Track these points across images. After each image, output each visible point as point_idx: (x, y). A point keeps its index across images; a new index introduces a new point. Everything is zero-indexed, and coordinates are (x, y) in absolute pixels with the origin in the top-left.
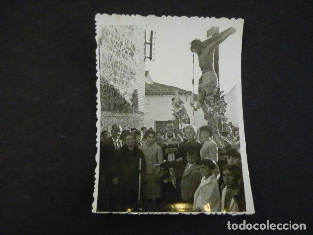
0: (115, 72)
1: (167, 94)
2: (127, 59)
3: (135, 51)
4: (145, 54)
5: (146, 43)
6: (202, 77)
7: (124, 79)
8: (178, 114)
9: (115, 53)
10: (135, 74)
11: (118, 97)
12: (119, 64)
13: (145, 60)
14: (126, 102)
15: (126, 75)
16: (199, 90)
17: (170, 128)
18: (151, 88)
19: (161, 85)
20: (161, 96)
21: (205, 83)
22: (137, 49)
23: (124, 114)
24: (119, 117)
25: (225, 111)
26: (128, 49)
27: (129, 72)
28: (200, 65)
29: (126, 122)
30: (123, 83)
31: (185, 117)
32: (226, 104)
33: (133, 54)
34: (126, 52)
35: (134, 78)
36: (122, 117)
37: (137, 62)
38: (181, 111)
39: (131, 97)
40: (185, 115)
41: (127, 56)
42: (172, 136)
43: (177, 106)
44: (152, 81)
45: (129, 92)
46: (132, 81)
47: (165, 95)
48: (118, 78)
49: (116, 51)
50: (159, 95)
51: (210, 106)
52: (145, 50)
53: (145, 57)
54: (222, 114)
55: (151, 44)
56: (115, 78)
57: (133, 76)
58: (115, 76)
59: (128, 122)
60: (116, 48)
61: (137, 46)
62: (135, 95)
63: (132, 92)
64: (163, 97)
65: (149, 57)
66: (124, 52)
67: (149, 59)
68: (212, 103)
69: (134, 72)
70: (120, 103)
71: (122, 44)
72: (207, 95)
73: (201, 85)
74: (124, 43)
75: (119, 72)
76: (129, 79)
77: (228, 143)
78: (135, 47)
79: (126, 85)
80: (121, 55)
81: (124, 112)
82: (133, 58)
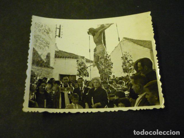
0: (36, 40)
1: (69, 58)
2: (45, 35)
3: (50, 31)
4: (56, 34)
5: (56, 28)
6: (96, 48)
7: (42, 46)
8: (81, 70)
9: (38, 30)
10: (49, 44)
11: (37, 56)
12: (39, 37)
13: (55, 37)
14: (41, 60)
15: (43, 44)
16: (95, 56)
17: (66, 81)
18: (58, 53)
19: (64, 52)
20: (64, 58)
21: (98, 51)
22: (51, 31)
23: (39, 68)
24: (36, 69)
25: (112, 67)
26: (46, 30)
27: (45, 42)
28: (94, 41)
29: (40, 73)
30: (41, 48)
31: (85, 72)
32: (112, 63)
33: (49, 33)
34: (45, 31)
35: (48, 46)
36: (38, 70)
37: (51, 38)
38: (83, 68)
39: (45, 57)
40: (85, 71)
41: (45, 33)
42: (67, 86)
43: (80, 65)
44: (58, 49)
45: (44, 54)
46: (47, 48)
47: (67, 58)
48: (38, 44)
49: (38, 29)
50: (63, 58)
51: (102, 65)
52: (56, 31)
53: (56, 36)
54: (110, 70)
55: (60, 29)
56: (36, 44)
57: (48, 45)
58: (36, 43)
59: (42, 73)
60: (38, 28)
61: (51, 29)
62: (48, 57)
63: (46, 54)
64: (66, 59)
65: (58, 35)
66: (43, 31)
67: (58, 37)
68: (104, 63)
69: (48, 43)
70: (37, 60)
71: (42, 26)
72: (100, 59)
73: (96, 52)
74: (43, 26)
75: (39, 41)
76: (45, 46)
77: (113, 88)
78: (50, 29)
79: (43, 50)
80: (41, 32)
81: (40, 66)
82: (48, 35)
